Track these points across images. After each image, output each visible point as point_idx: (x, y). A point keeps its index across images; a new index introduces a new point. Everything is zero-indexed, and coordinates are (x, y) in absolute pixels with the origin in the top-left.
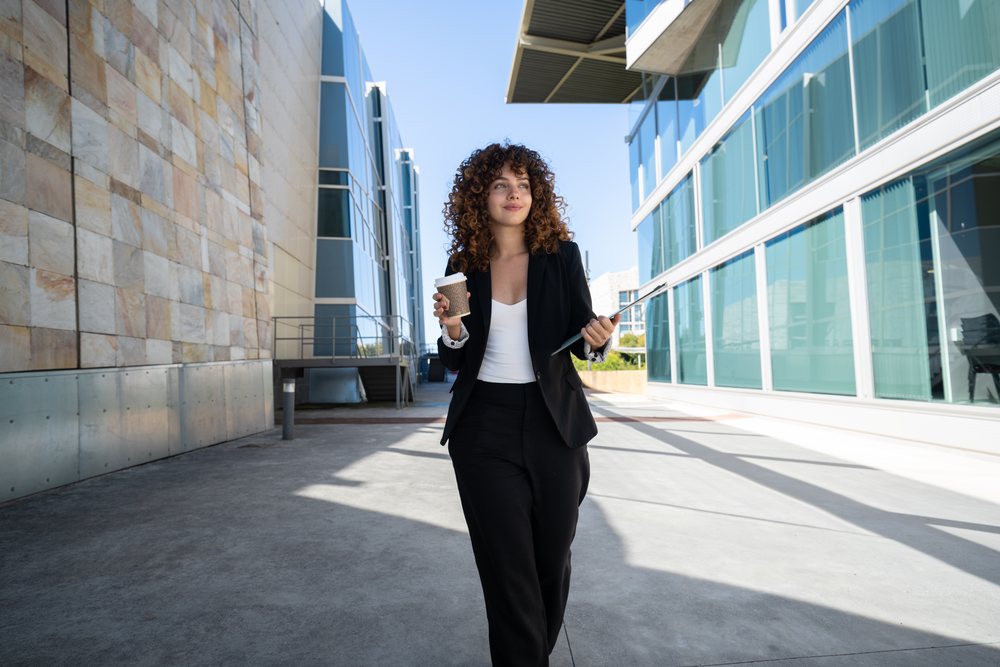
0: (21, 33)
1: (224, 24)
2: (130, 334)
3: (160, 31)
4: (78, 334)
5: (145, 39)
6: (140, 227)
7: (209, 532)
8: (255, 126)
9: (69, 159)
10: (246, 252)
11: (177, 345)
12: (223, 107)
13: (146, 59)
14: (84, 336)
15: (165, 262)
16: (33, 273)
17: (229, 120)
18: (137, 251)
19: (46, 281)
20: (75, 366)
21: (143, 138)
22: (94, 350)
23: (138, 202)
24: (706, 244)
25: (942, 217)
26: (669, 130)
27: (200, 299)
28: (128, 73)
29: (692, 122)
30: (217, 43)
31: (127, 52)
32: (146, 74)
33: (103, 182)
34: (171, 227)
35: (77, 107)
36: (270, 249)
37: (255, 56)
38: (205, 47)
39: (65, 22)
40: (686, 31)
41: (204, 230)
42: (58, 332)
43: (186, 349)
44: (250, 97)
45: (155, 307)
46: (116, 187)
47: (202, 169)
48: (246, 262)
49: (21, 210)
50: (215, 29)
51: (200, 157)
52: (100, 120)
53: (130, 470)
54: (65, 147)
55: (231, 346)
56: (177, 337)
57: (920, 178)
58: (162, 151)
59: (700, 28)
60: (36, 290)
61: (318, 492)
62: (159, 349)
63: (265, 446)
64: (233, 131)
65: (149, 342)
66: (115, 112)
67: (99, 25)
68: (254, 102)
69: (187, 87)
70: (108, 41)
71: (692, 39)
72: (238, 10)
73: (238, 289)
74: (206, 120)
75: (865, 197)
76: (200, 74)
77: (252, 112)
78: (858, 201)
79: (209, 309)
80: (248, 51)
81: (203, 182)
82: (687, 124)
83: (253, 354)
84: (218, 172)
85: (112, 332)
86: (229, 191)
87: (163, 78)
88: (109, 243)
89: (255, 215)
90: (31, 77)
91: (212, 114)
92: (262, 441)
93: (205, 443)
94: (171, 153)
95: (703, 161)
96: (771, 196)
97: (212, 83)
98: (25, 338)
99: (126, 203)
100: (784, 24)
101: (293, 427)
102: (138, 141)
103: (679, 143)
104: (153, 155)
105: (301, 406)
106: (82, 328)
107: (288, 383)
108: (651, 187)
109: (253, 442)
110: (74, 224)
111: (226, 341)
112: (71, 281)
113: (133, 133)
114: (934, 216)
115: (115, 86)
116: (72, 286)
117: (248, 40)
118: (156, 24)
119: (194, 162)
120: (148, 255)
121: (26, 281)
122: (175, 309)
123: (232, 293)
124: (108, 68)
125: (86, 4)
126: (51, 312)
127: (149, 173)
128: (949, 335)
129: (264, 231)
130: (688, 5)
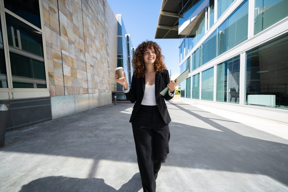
0: (80, 44)
1: (103, 33)
2: (93, 88)
3: (95, 38)
5: (93, 41)
6: (94, 71)
8: (108, 50)
10: (107, 73)
12: (104, 48)
13: (93, 43)
15: (97, 77)
17: (104, 50)
18: (94, 75)
20: (88, 93)
21: (94, 57)
22: (90, 91)
23: (93, 67)
24: (192, 71)
25: (229, 69)
26: (187, 47)
27: (101, 82)
28: (91, 47)
29: (191, 46)
30: (102, 37)
31: (91, 43)
32: (93, 46)
33: (89, 65)
34: (97, 70)
35: (86, 54)
36: (111, 72)
37: (108, 37)
38: (101, 38)
39: (84, 40)
40: (190, 27)
41: (102, 71)
42: (86, 88)
44: (107, 45)
45: (96, 84)
46: (91, 66)
48: (107, 75)
49: (81, 71)
50: (102, 34)
51: (101, 58)
54: (85, 61)
56: (99, 89)
57: (226, 62)
59: (193, 26)
60: (83, 82)
61: (123, 112)
62: (97, 91)
63: (112, 106)
64: (105, 52)
65: (96, 89)
66: (90, 54)
67: (88, 39)
69: (98, 46)
70: (89, 42)
71: (192, 29)
72: (105, 29)
73: (107, 80)
74: (101, 51)
75: (217, 65)
76: (100, 43)
77: (108, 48)
78: (216, 66)
79: (103, 84)
80: (107, 36)
81: (101, 62)
82: (190, 45)
83: (109, 91)
84: (103, 60)
85: (91, 88)
86: (105, 63)
87: (96, 45)
88: (90, 74)
89: (109, 67)
90: (81, 51)
91: (102, 50)
93: (103, 105)
94: (97, 58)
95: (192, 54)
96: (204, 63)
97: (102, 44)
98: (83, 89)
99: (92, 68)
100: (207, 29)
101: (116, 103)
103: (188, 50)
104: (95, 59)
105: (117, 100)
106: (88, 88)
107: (115, 96)
108: (183, 58)
109: (110, 105)
110: (87, 72)
111: (105, 89)
113: (92, 56)
114: (228, 69)
115: (90, 49)
116: (87, 81)
117: (107, 34)
118: (94, 37)
119: (100, 59)
120: (95, 76)
122: (99, 84)
123: (105, 81)
124: (89, 47)
125: (86, 37)
126: (85, 86)
127: (94, 62)
128: (228, 91)
129: (110, 69)
130: (190, 23)
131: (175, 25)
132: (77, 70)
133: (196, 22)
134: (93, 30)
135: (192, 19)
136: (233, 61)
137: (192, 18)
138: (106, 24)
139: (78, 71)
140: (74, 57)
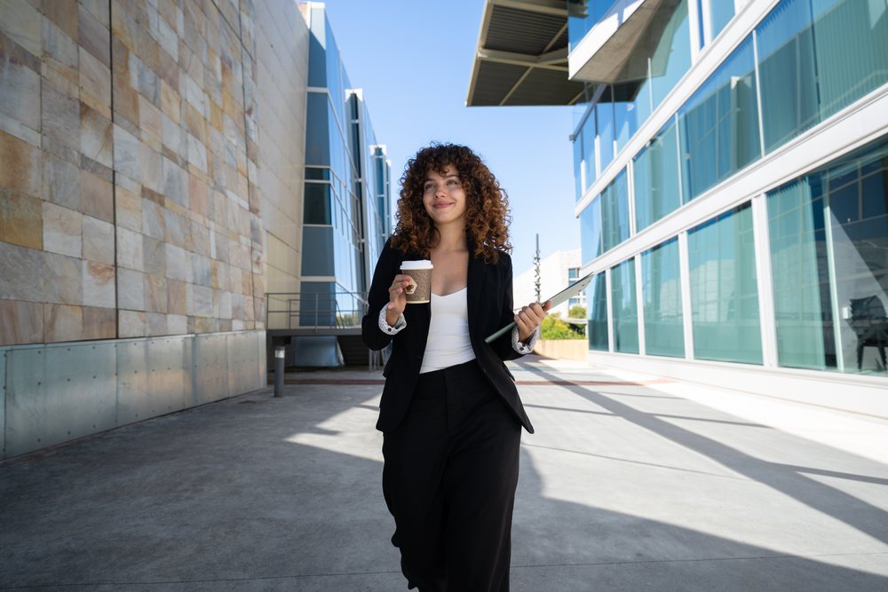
0: (78, 77)
1: (229, 54)
2: (155, 310)
3: (180, 64)
4: (117, 310)
5: (168, 72)
6: (164, 224)
7: (221, 467)
8: (253, 136)
9: (111, 173)
10: (245, 241)
11: (191, 318)
12: (229, 122)
13: (168, 88)
14: (121, 313)
15: (182, 251)
16: (85, 264)
17: (233, 133)
18: (161, 244)
19: (95, 270)
20: (114, 337)
21: (167, 153)
22: (129, 324)
23: (162, 203)
24: (638, 231)
25: (834, 211)
26: (607, 130)
27: (208, 280)
28: (155, 101)
29: (626, 125)
30: (224, 69)
31: (155, 84)
32: (169, 101)
33: (136, 190)
34: (187, 222)
35: (119, 133)
36: (264, 237)
37: (254, 78)
38: (215, 74)
39: (109, 64)
40: (621, 47)
41: (212, 225)
42: (102, 310)
43: (198, 322)
44: (249, 112)
45: (175, 288)
46: (147, 193)
47: (211, 174)
48: (245, 249)
49: (77, 215)
50: (222, 59)
51: (210, 164)
52: (134, 140)
53: (154, 420)
54: (108, 164)
55: (233, 319)
56: (190, 312)
57: (814, 178)
58: (180, 161)
59: (633, 44)
60: (87, 277)
61: (304, 439)
62: (176, 322)
63: (261, 403)
64: (236, 141)
65: (170, 317)
66: (146, 133)
67: (134, 64)
68: (253, 116)
69: (200, 108)
70: (141, 76)
71: (626, 53)
72: (241, 40)
73: (239, 272)
74: (215, 133)
75: (770, 194)
76: (210, 97)
77: (251, 125)
78: (763, 197)
79: (216, 289)
80: (249, 74)
81: (212, 185)
82: (622, 125)
83: (250, 326)
84: (224, 176)
85: (142, 309)
86: (233, 191)
87: (182, 102)
88: (140, 238)
89: (253, 210)
90: (85, 110)
91: (220, 129)
92: (258, 398)
93: (212, 400)
94: (187, 163)
95: (635, 158)
96: (694, 190)
97: (219, 103)
98: (78, 315)
99: (153, 205)
100: (702, 44)
101: (283, 387)
102: (162, 154)
103: (615, 142)
104: (174, 165)
105: (289, 369)
106: (120, 306)
107: (279, 350)
108: (591, 179)
109: (250, 398)
110: (115, 224)
111: (229, 315)
112: (111, 270)
113: (158, 148)
114: (827, 211)
115: (146, 111)
116: (113, 273)
117: (248, 65)
118: (176, 59)
119: (205, 169)
120: (169, 247)
121: (80, 271)
122: (190, 289)
123: (234, 275)
124: (141, 99)
125: (125, 49)
126: (97, 294)
127: (170, 180)
128: (841, 313)
129: (260, 222)
130: (621, 26)
131: (553, 49)
132: (44, 205)
133: (644, 21)
134: (174, 29)
135: (628, 11)
136: (859, 167)
137: (627, 5)
138: (246, 20)
139: (51, 212)
140: (35, 138)
